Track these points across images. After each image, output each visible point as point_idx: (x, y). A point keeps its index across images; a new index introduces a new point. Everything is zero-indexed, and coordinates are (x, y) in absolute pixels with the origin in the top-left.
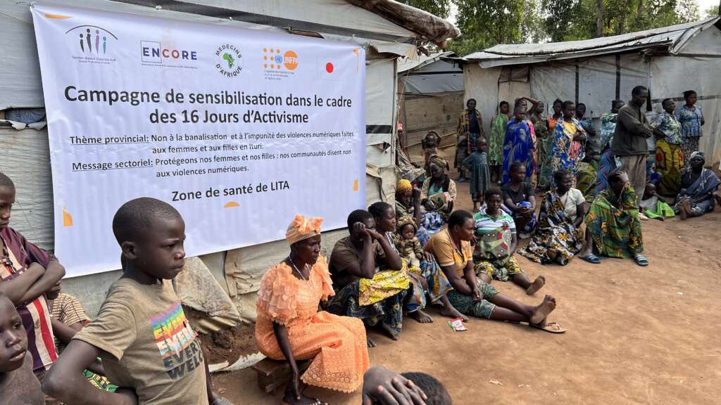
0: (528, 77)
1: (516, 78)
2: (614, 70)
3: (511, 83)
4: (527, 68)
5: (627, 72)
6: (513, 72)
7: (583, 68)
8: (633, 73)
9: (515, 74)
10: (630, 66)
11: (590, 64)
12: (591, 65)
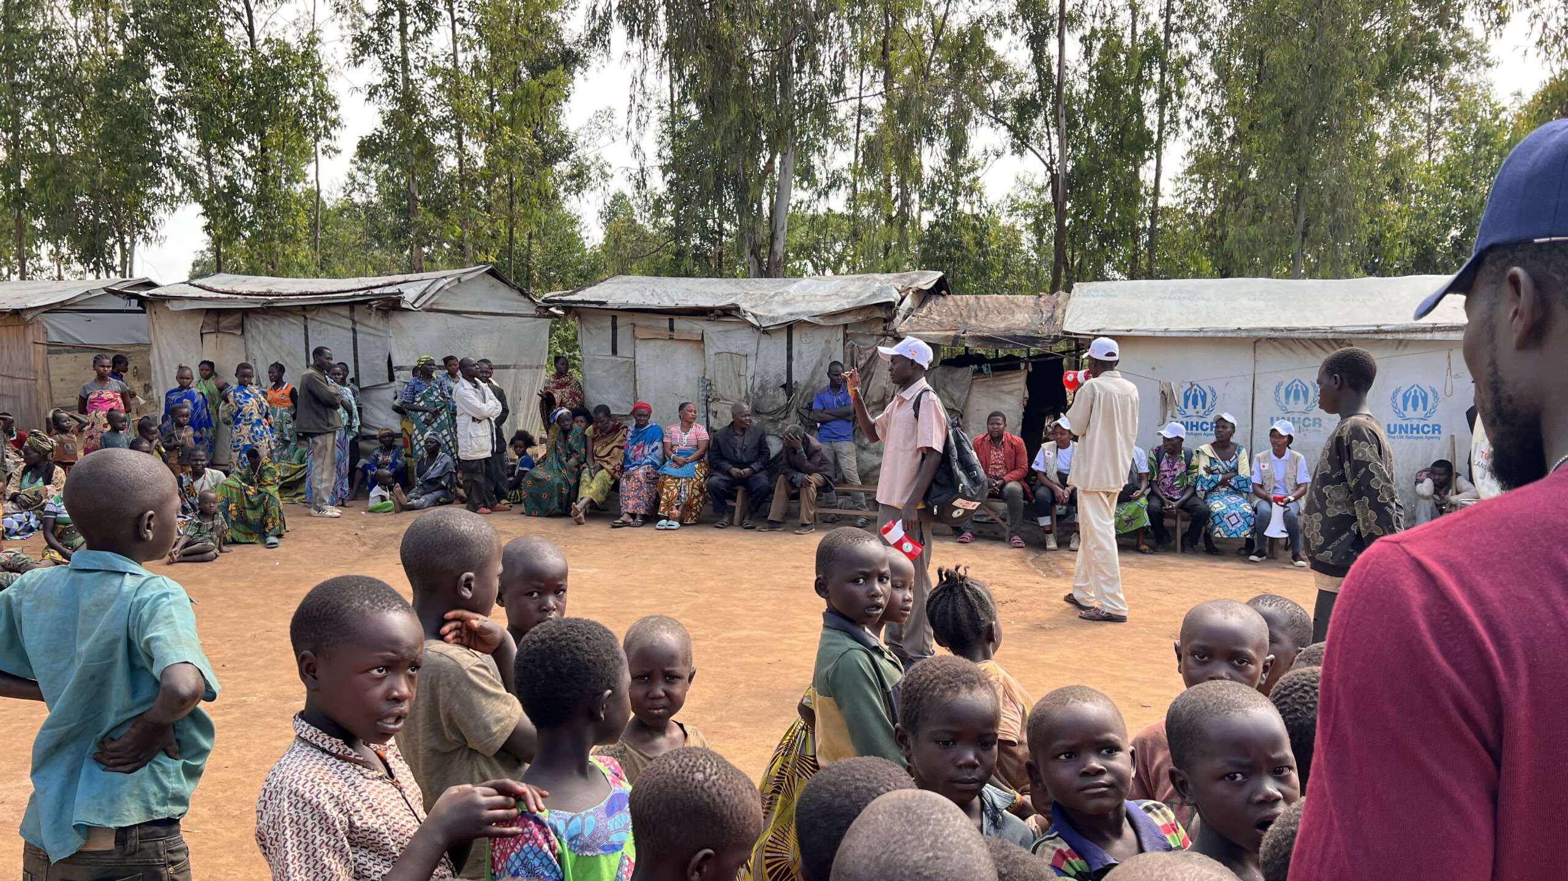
0: (242, 326)
1: (226, 328)
2: (349, 325)
3: (220, 335)
4: (239, 315)
5: (365, 329)
6: (221, 319)
7: (312, 319)
8: (371, 331)
9: (225, 322)
10: (366, 322)
11: (321, 314)
12: (323, 316)
